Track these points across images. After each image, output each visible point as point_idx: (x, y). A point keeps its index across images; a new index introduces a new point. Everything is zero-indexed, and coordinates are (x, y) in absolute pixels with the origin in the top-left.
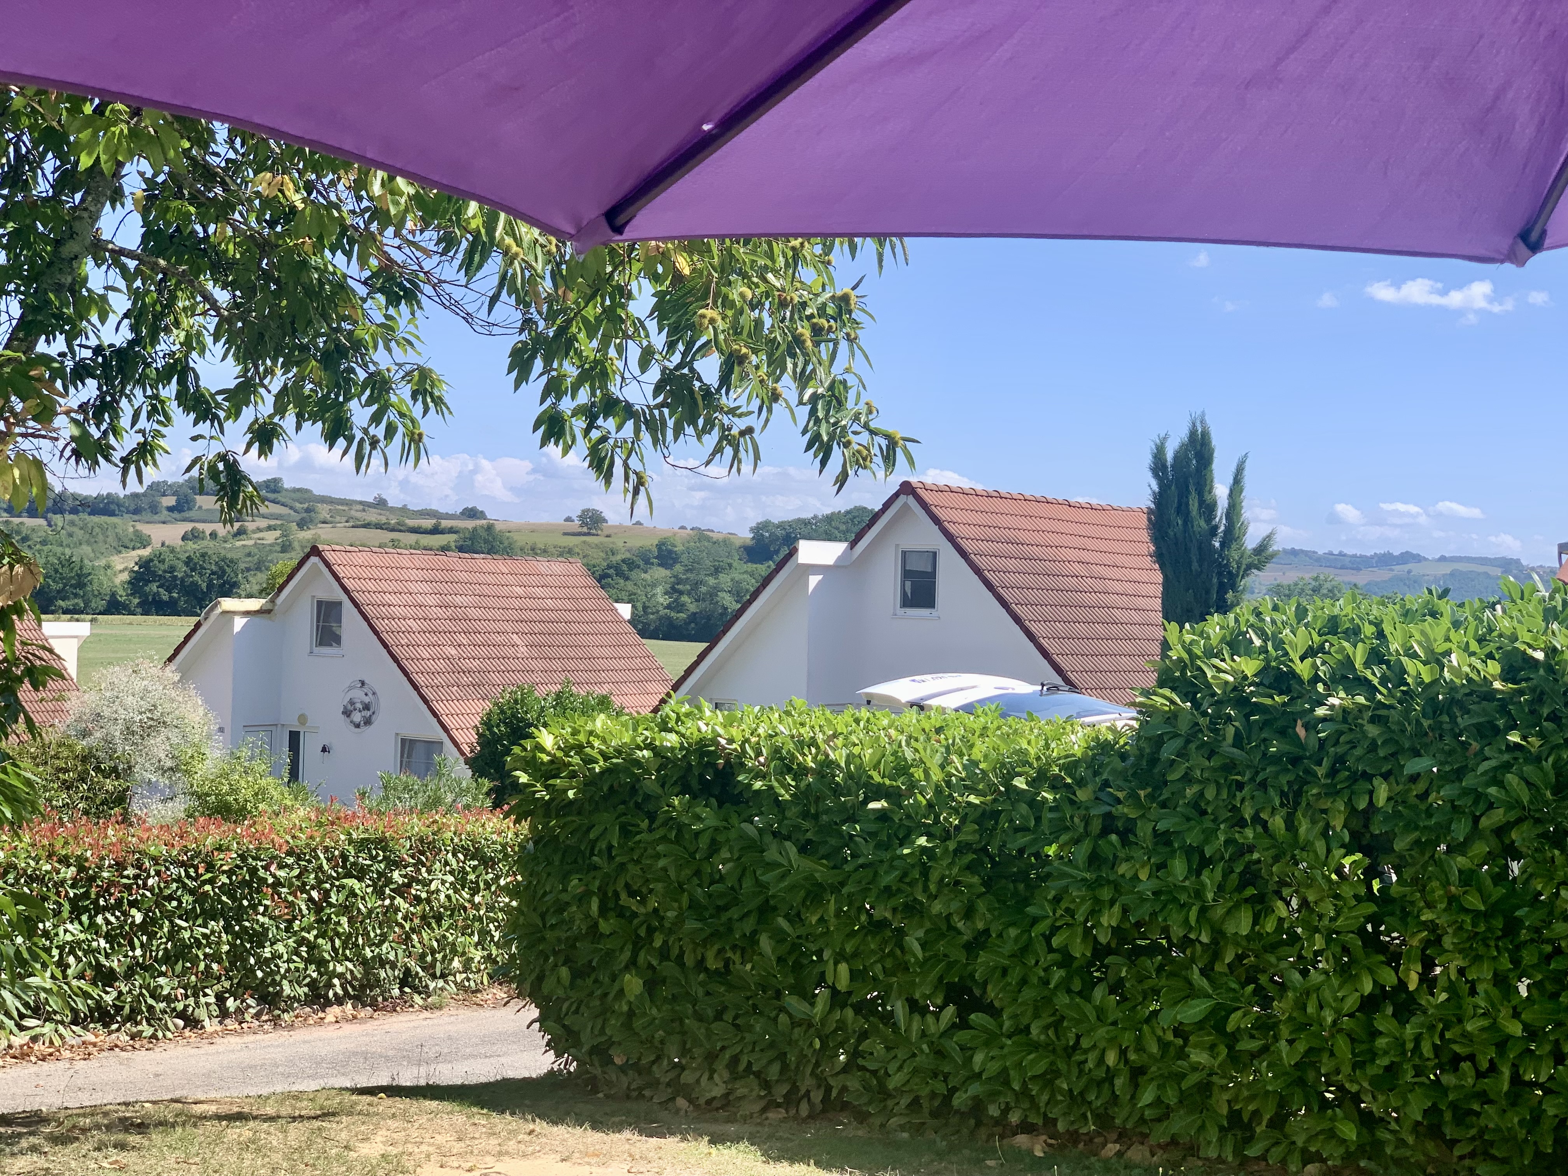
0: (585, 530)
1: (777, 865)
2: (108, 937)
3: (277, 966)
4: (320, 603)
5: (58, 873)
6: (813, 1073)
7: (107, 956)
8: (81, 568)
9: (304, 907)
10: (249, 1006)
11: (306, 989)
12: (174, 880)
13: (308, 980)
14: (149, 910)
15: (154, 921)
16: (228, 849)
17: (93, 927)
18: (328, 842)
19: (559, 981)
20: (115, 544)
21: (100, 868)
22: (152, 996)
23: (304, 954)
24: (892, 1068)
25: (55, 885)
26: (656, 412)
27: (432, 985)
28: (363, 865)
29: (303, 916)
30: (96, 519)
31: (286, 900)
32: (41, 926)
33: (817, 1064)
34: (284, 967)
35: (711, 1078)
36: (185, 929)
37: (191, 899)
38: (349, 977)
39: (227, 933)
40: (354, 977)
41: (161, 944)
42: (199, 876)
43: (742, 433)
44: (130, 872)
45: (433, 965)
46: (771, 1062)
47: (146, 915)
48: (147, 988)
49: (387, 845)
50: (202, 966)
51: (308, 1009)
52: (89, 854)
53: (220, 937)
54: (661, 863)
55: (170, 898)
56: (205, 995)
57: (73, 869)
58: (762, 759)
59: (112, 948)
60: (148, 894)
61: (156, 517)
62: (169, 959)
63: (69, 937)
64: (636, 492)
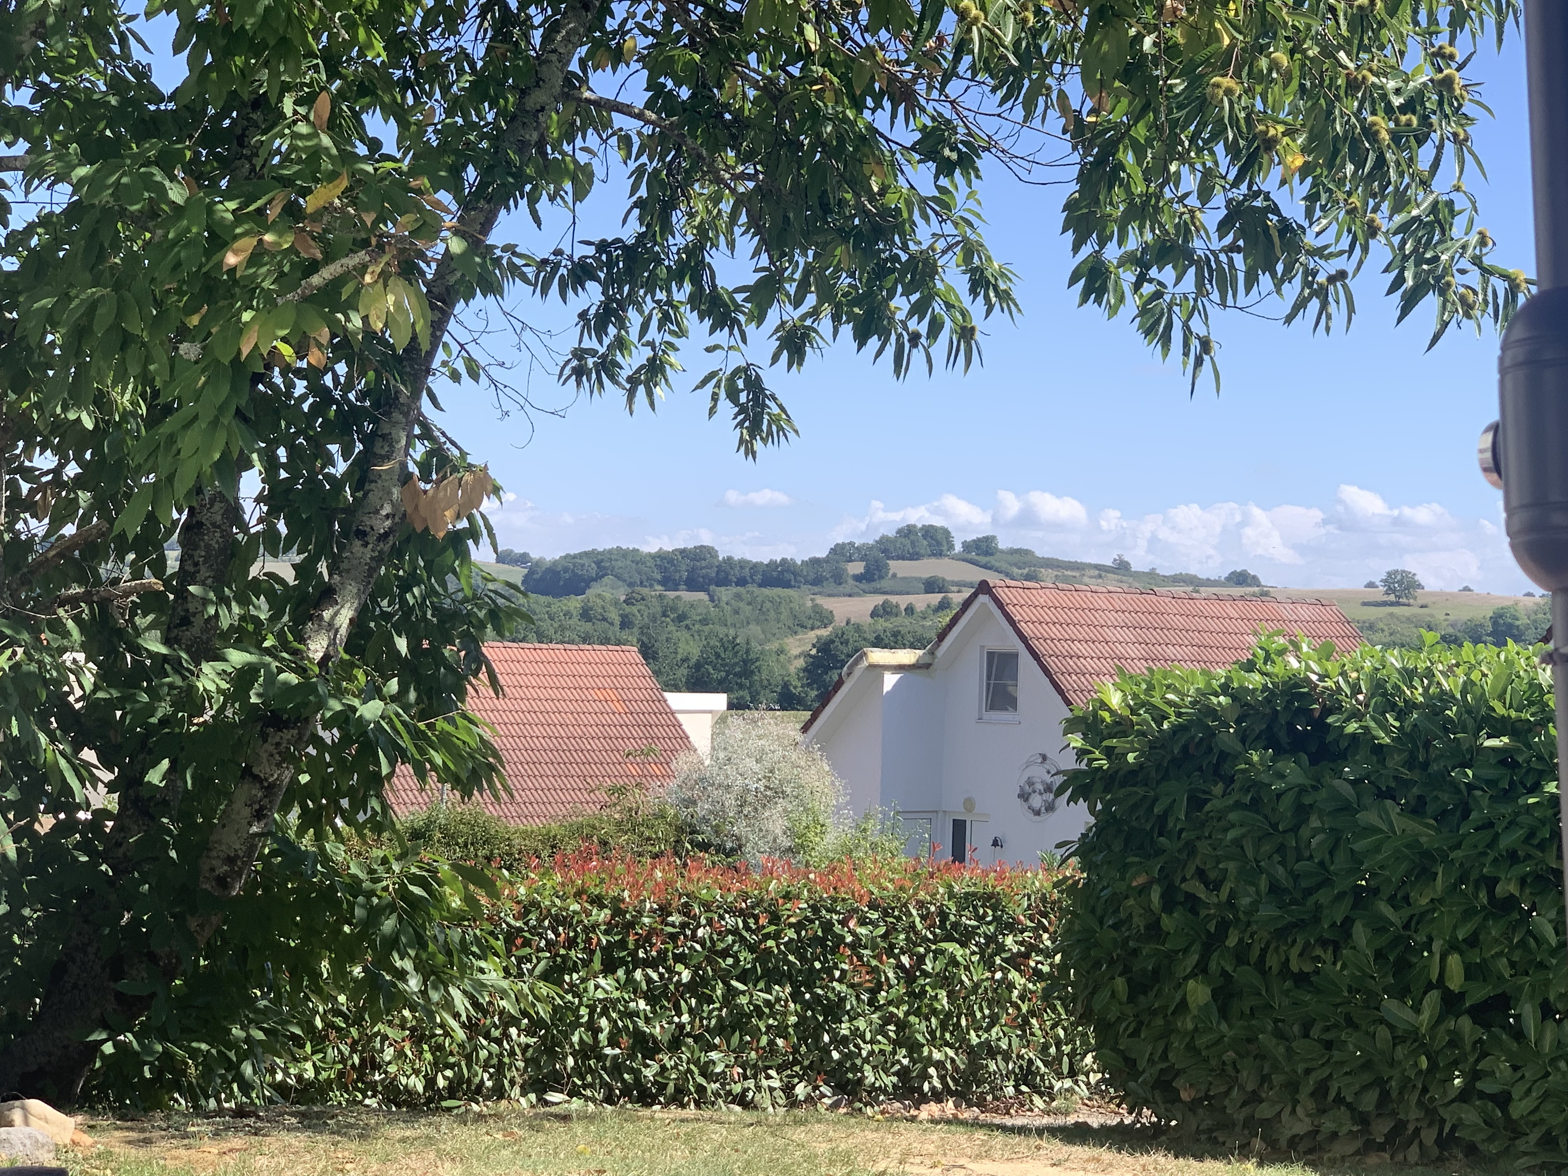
0: (1392, 598)
1: (1373, 830)
2: (651, 1000)
3: (857, 1046)
4: (991, 655)
5: (589, 914)
6: (1419, 1102)
7: (647, 1020)
8: (747, 652)
9: (891, 975)
10: (823, 1096)
11: (895, 1079)
12: (729, 932)
13: (897, 1067)
14: (698, 967)
15: (705, 981)
16: (798, 897)
17: (629, 983)
18: (922, 895)
19: (1113, 995)
20: (790, 623)
21: (640, 913)
22: (703, 1074)
23: (892, 1034)
24: (1517, 1092)
25: (586, 929)
26: (1223, 257)
27: (1057, 1085)
28: (966, 927)
29: (890, 987)
30: (767, 591)
31: (868, 964)
32: (567, 978)
33: (1425, 1090)
34: (866, 1049)
35: (1293, 1111)
36: (743, 993)
37: (750, 957)
38: (949, 1066)
39: (795, 1002)
40: (956, 1069)
41: (715, 1012)
42: (760, 928)
43: (1332, 279)
44: (675, 918)
45: (1059, 1059)
46: (1366, 1087)
47: (695, 974)
48: (697, 1063)
49: (999, 902)
50: (764, 1041)
51: (897, 1105)
52: (626, 894)
53: (786, 1006)
54: (1231, 835)
55: (725, 953)
56: (768, 1077)
57: (607, 911)
58: (1361, 697)
59: (654, 1012)
60: (698, 947)
61: (840, 589)
62: (722, 1029)
63: (600, 995)
64: (1199, 362)
